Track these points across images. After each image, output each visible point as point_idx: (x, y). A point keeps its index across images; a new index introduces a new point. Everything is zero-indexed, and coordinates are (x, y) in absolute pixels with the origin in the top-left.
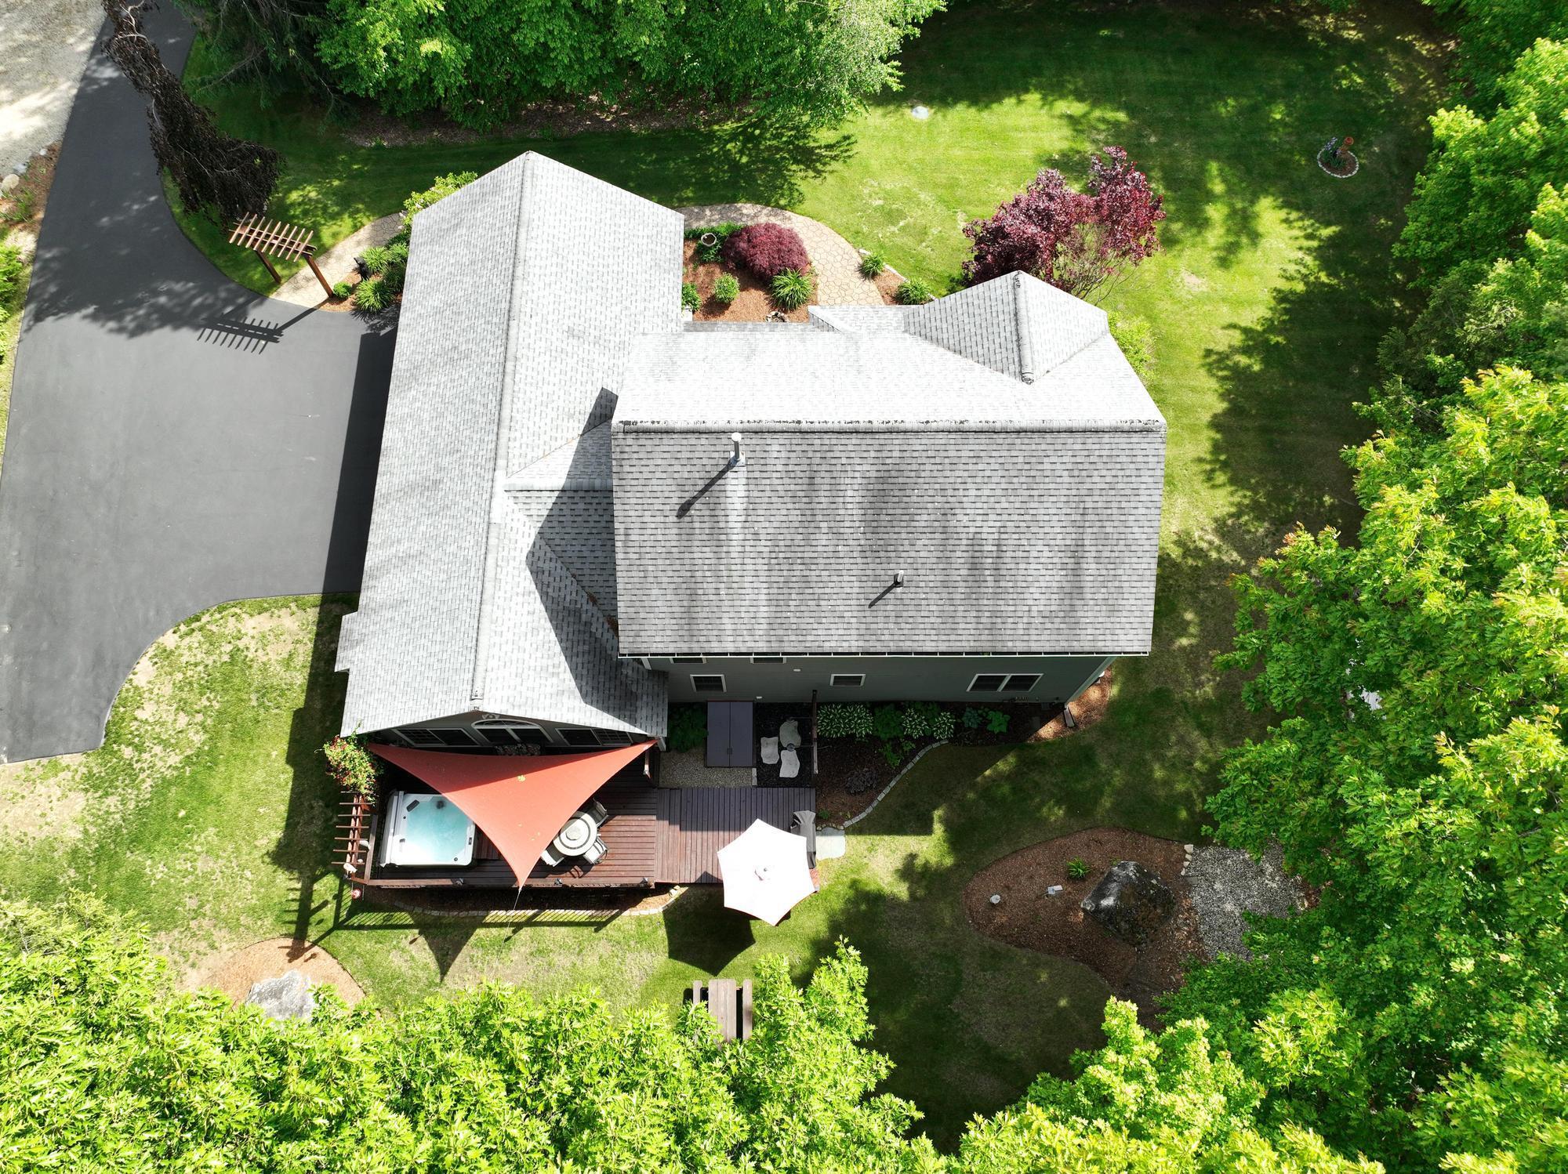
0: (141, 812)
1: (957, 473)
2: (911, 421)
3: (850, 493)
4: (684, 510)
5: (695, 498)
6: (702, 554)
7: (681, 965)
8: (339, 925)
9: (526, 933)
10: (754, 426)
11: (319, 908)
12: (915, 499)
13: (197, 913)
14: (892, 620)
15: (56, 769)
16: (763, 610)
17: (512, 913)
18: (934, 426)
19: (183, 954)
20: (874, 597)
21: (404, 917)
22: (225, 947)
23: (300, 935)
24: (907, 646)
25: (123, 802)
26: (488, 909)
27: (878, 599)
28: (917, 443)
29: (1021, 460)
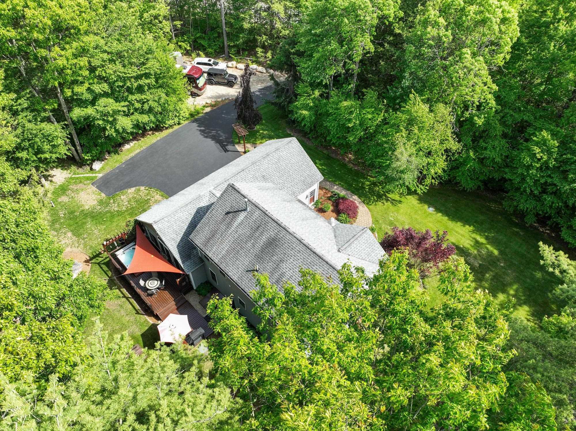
0: (100, 213)
1: (292, 252)
2: (292, 230)
3: (264, 237)
4: (228, 213)
5: (232, 212)
6: (223, 227)
7: (141, 339)
8: (99, 264)
9: (124, 299)
10: (257, 204)
11: (100, 257)
12: (277, 251)
13: (84, 239)
14: (248, 279)
15: (100, 194)
16: (224, 252)
17: (127, 293)
18: (295, 235)
19: (73, 244)
20: (249, 269)
21: (110, 274)
22: (79, 249)
23: (91, 259)
24: (246, 290)
25: (100, 209)
26: (124, 288)
27: (250, 271)
28: (288, 237)
29: (309, 261)
